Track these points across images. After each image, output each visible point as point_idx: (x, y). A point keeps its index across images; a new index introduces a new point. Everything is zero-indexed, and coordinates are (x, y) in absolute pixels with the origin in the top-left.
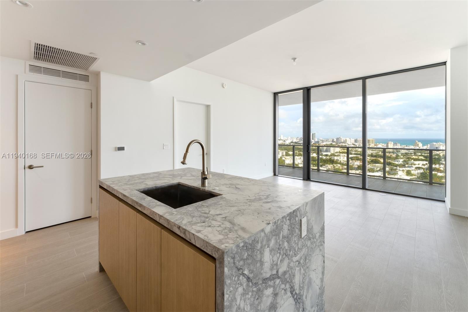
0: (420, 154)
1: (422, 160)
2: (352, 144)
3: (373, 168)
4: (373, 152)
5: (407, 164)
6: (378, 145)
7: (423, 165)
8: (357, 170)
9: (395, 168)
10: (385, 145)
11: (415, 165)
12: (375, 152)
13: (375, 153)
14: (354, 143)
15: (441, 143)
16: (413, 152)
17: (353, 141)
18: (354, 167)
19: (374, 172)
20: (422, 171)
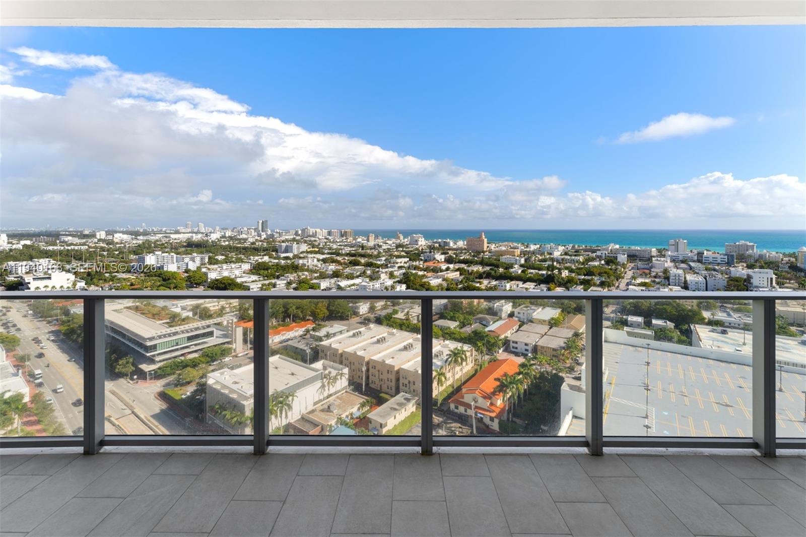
0: (401, 249)
1: (404, 257)
2: (324, 238)
3: (352, 272)
4: (351, 249)
5: (390, 262)
6: (357, 238)
7: (405, 263)
8: (332, 278)
9: (378, 270)
10: (365, 239)
11: (397, 263)
12: (354, 249)
13: (354, 251)
14: (327, 237)
15: (420, 235)
16: (394, 247)
17: (325, 231)
18: (328, 274)
19: (353, 279)
20: (404, 271)
